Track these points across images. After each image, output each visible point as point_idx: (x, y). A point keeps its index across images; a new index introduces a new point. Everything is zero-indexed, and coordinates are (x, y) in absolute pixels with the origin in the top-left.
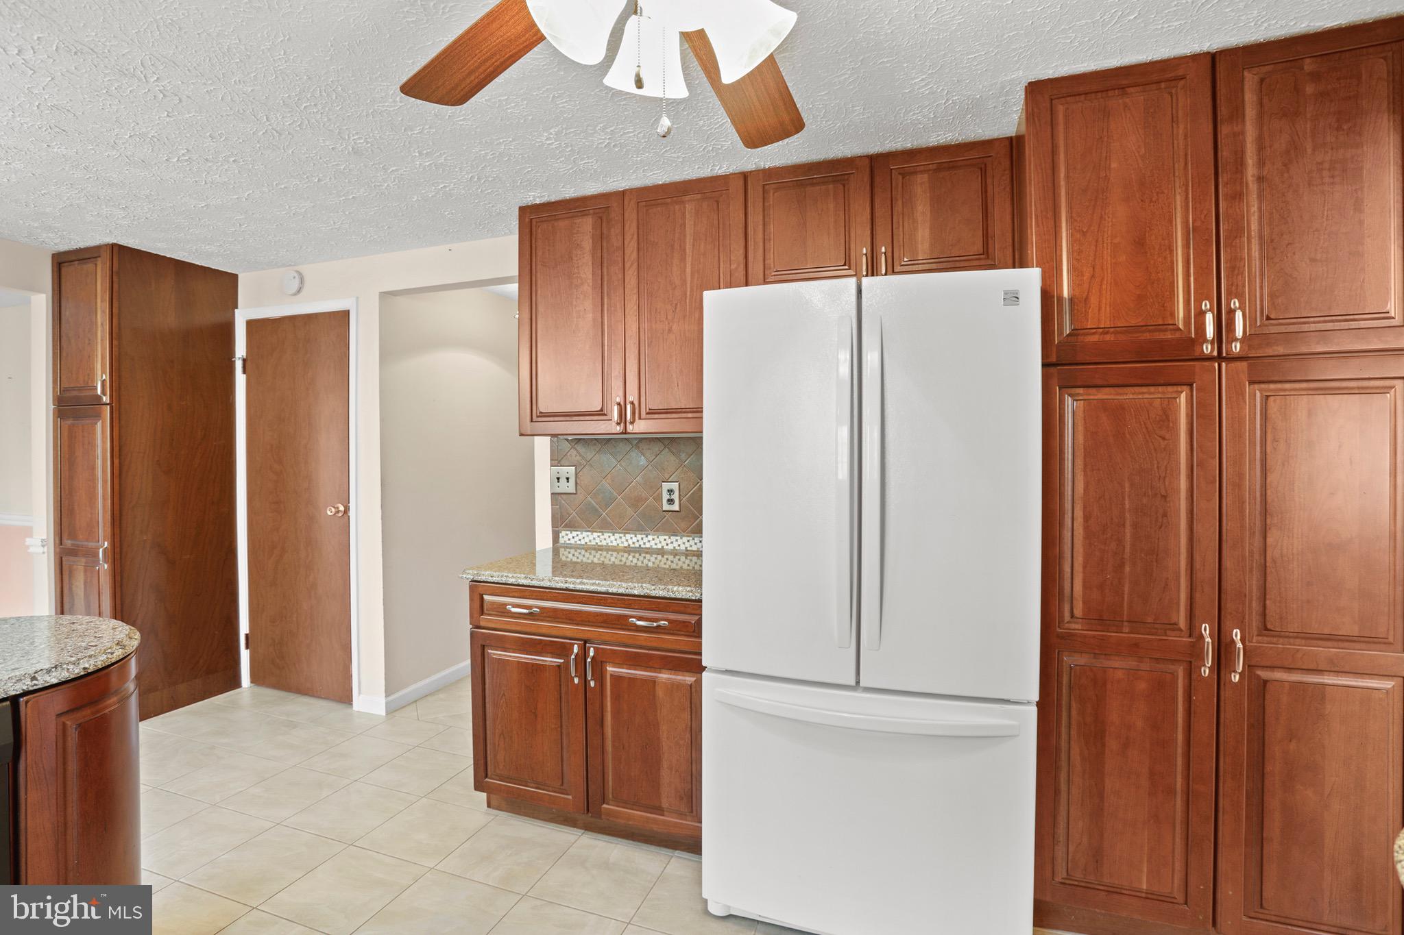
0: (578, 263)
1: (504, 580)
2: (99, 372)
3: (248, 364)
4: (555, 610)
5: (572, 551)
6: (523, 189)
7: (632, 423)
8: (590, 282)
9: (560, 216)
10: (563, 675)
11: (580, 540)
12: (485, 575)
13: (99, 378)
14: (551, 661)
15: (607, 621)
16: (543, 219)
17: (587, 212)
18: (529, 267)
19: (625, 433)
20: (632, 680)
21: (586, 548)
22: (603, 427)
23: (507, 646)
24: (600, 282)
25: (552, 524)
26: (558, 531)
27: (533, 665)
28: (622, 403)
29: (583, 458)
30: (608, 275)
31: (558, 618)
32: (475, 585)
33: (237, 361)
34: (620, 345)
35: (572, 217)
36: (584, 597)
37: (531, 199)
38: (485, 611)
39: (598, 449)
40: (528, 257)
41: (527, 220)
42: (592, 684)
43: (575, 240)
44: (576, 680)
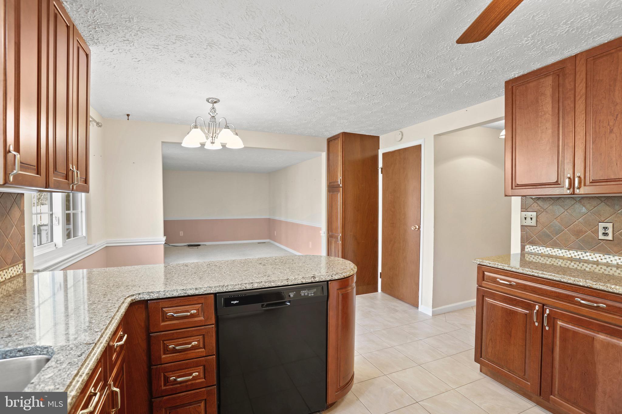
0: (542, 104)
1: (496, 266)
2: (339, 176)
3: (383, 170)
4: (525, 285)
5: (533, 256)
6: (509, 72)
7: (579, 188)
8: (550, 113)
9: (532, 80)
10: (528, 319)
11: (538, 251)
12: (486, 263)
13: (339, 178)
14: (521, 311)
15: (558, 296)
16: (520, 85)
17: (549, 74)
18: (511, 111)
19: (574, 194)
20: (575, 333)
21: (542, 255)
22: (558, 191)
23: (496, 298)
24: (557, 111)
25: (521, 241)
26: (525, 245)
27: (510, 310)
28: (572, 177)
29: (542, 208)
30: (563, 105)
31: (526, 290)
32: (480, 267)
33: (379, 169)
34: (571, 144)
35: (539, 79)
36: (544, 281)
37: (513, 76)
38: (485, 279)
39: (552, 203)
40: (511, 106)
41: (510, 87)
42: (547, 328)
43: (541, 91)
44: (536, 324)
